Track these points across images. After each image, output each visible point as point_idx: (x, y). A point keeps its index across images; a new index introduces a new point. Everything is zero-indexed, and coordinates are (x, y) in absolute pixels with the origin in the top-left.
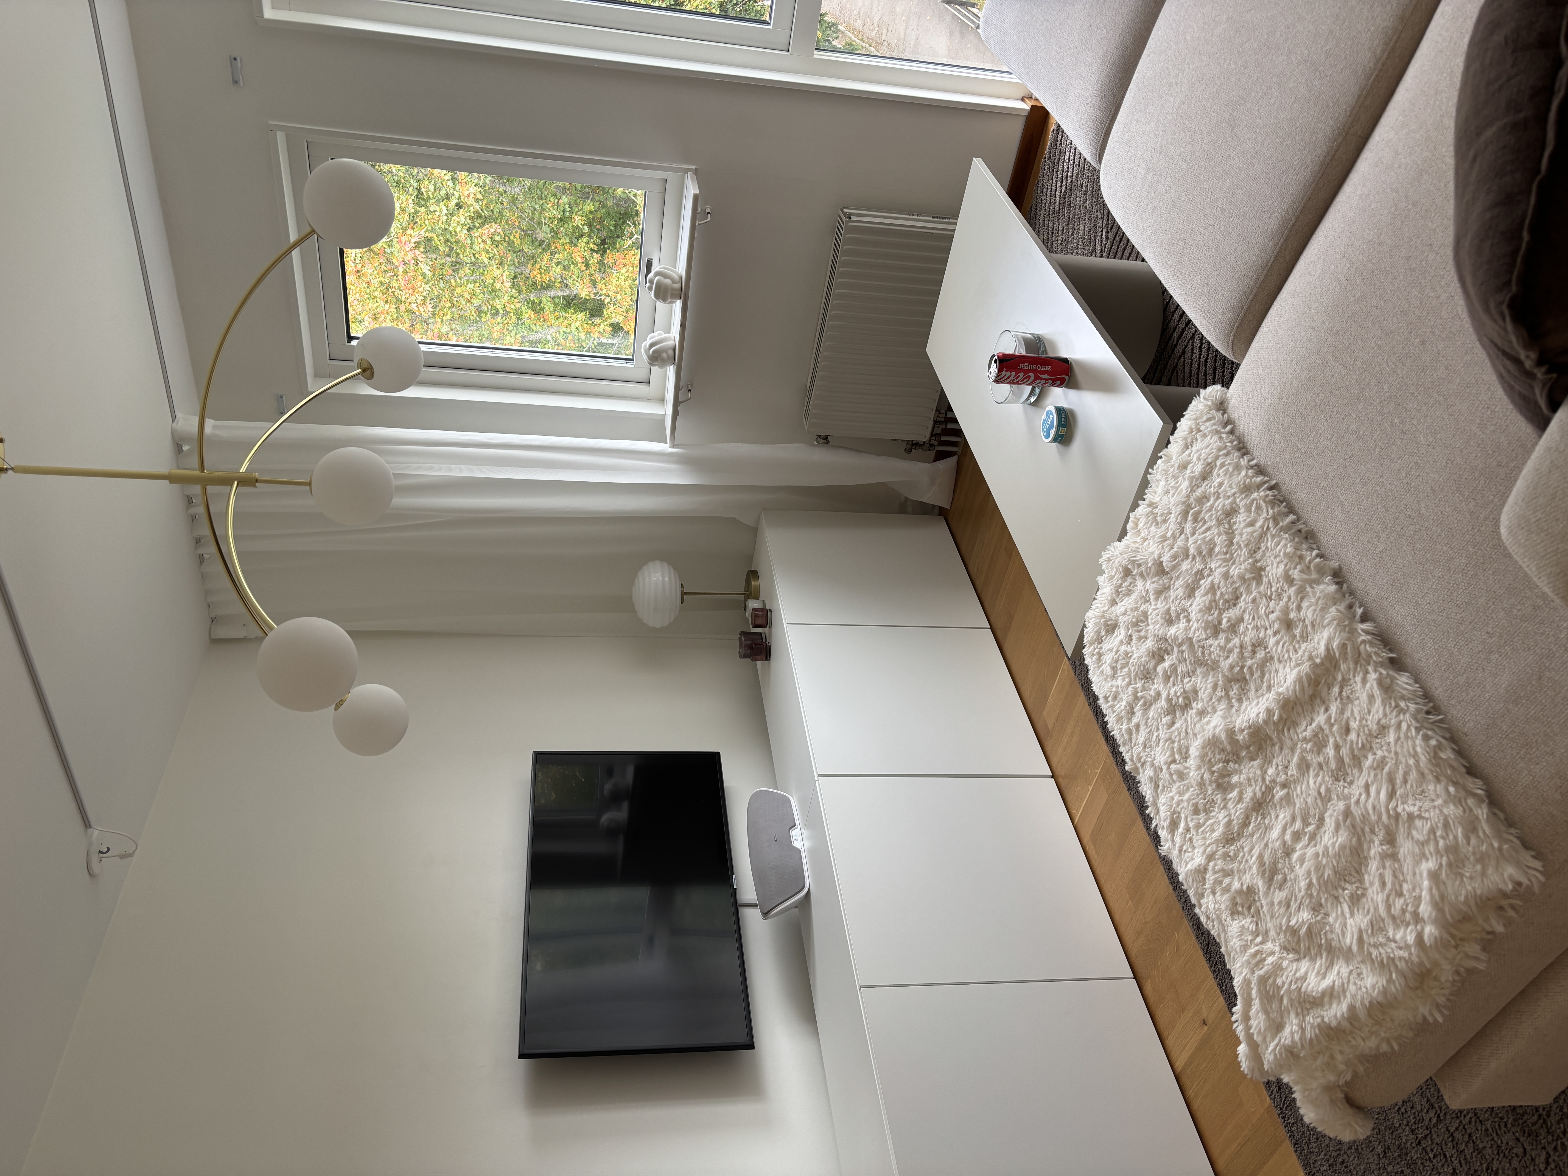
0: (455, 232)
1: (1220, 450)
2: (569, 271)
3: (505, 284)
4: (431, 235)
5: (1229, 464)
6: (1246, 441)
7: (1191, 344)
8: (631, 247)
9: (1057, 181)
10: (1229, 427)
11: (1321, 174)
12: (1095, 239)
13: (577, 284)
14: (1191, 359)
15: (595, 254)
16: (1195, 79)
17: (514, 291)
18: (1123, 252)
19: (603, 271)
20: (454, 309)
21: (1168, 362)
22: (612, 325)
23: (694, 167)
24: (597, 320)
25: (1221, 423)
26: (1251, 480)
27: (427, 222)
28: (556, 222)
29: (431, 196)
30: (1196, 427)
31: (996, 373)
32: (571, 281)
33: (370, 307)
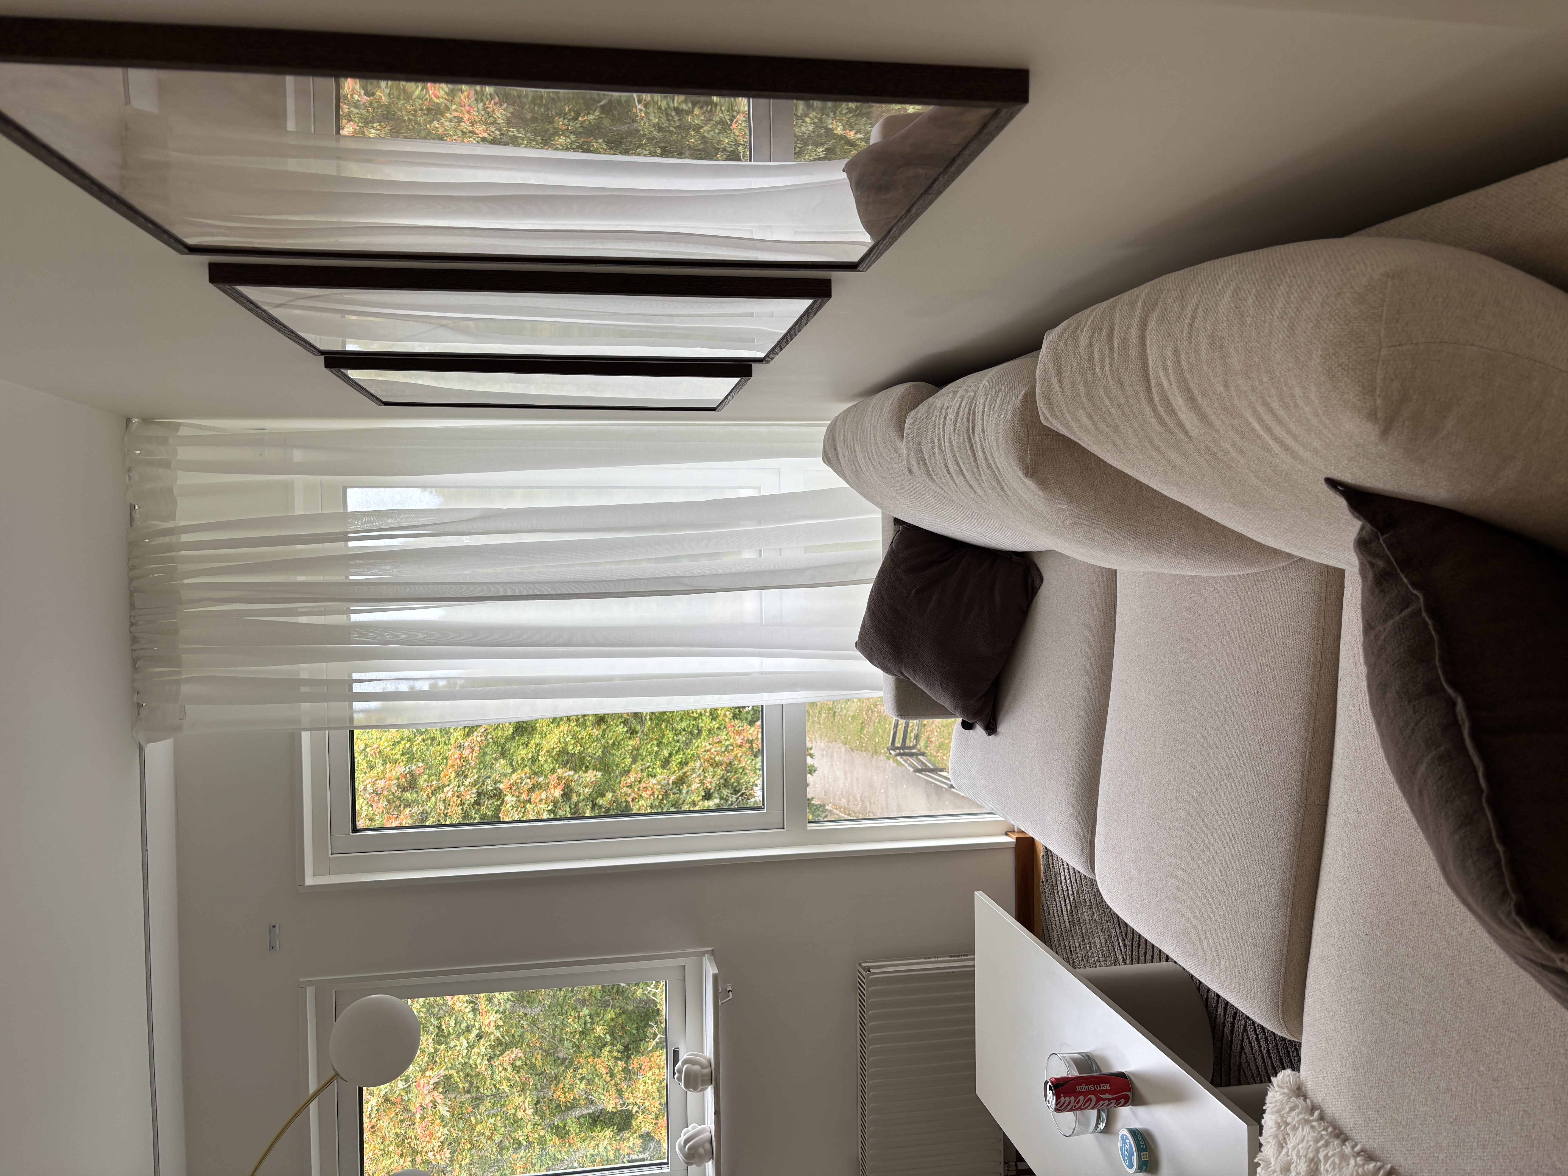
0: (476, 1064)
1: (1317, 1141)
2: (594, 1085)
3: (527, 1112)
4: (451, 1072)
5: (1333, 1155)
6: (1341, 1126)
7: (1246, 1037)
8: (655, 1048)
9: (1060, 901)
10: (1317, 1113)
11: (1298, 843)
12: (1114, 949)
13: (603, 1097)
14: (1253, 1054)
15: (619, 1062)
16: (1153, 785)
17: (536, 1118)
18: (1145, 956)
19: (628, 1079)
20: (474, 1151)
21: (1230, 1062)
22: (641, 1136)
23: (710, 949)
24: (626, 1134)
25: (1307, 1111)
26: (1363, 1169)
27: (446, 1060)
28: (577, 1036)
29: (452, 1031)
30: (1282, 1120)
31: (1054, 1100)
32: (596, 1095)
33: (384, 1164)
